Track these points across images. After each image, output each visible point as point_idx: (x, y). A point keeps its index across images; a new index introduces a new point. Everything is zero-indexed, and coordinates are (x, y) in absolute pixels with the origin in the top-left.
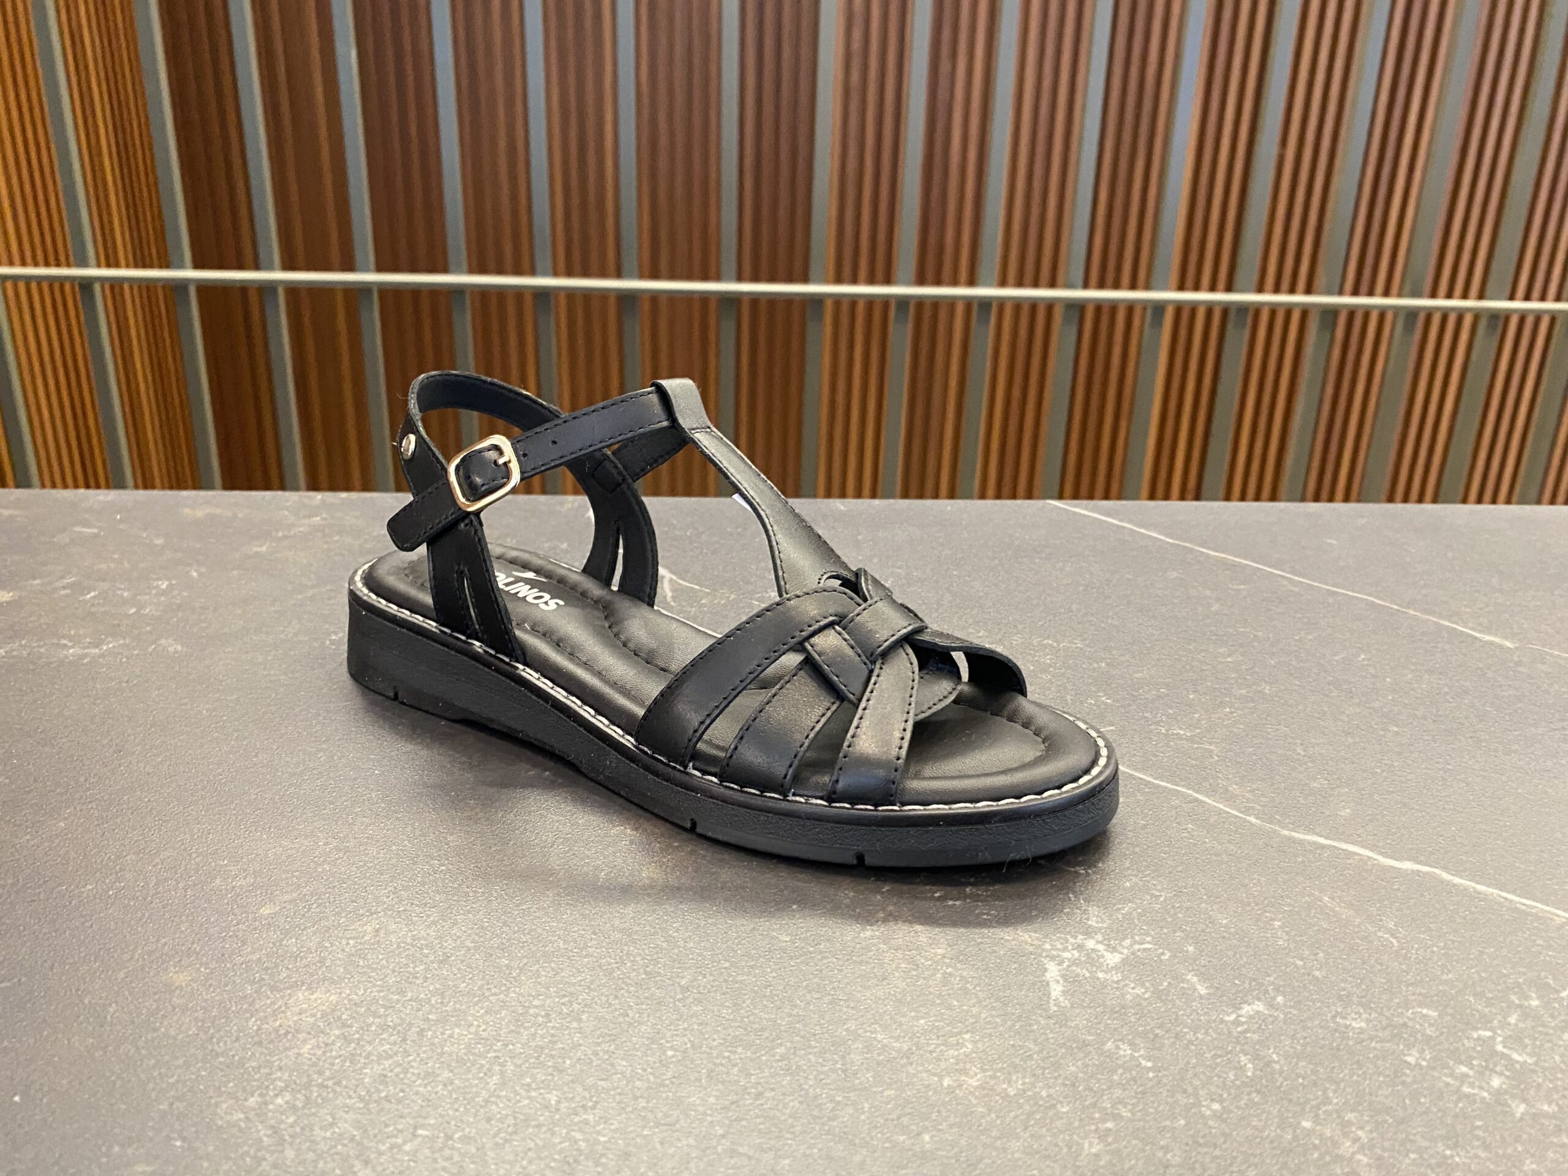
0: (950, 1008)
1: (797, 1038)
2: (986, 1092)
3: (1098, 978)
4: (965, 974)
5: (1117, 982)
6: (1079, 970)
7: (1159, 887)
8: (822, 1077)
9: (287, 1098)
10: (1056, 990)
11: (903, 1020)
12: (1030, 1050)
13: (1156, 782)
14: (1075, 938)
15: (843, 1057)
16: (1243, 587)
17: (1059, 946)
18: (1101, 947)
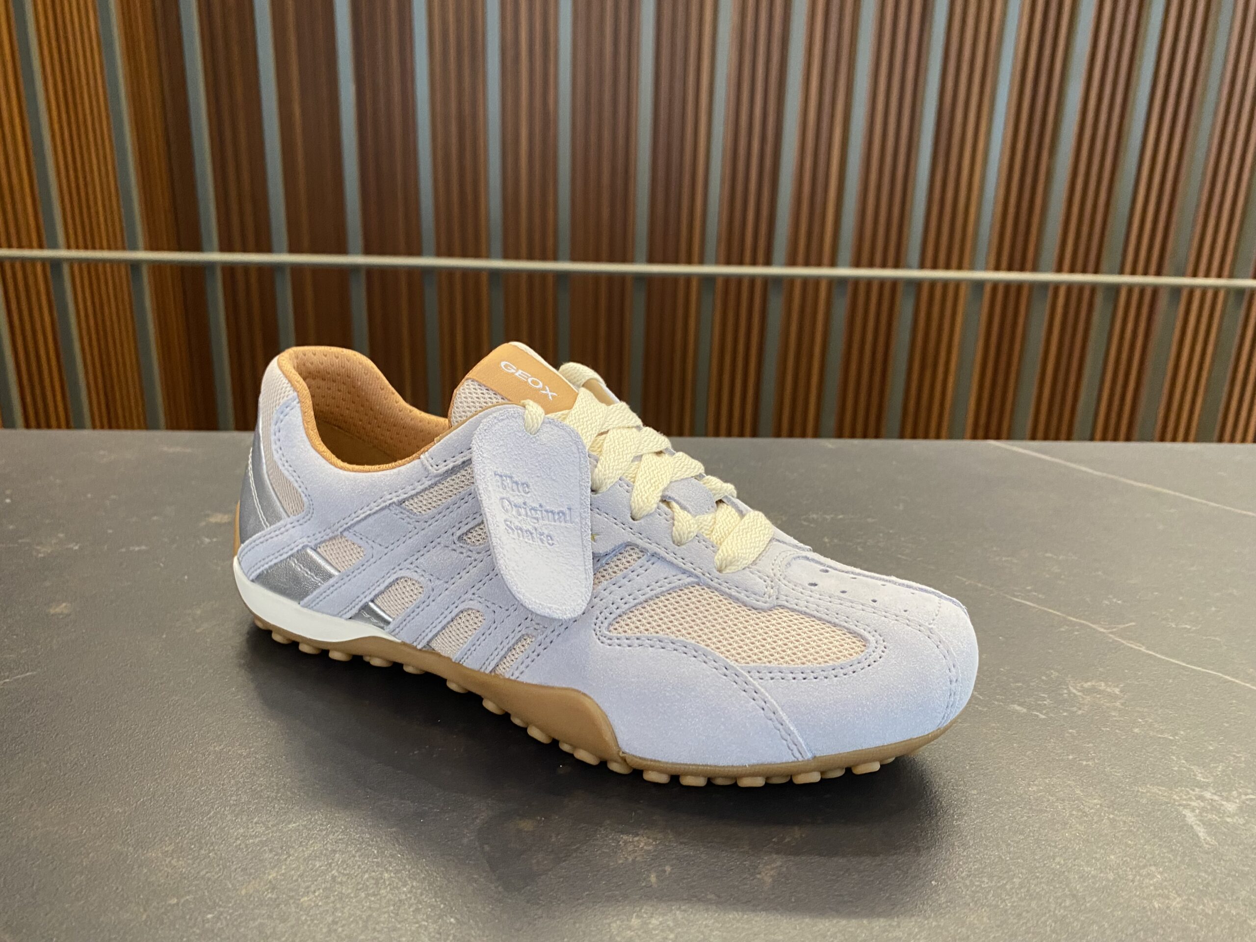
0: (1127, 845)
1: (1024, 871)
2: (1190, 912)
3: (1228, 823)
4: (1124, 818)
5: (1244, 825)
6: (1210, 816)
7: (1236, 750)
8: (1059, 901)
9: (661, 919)
10: (1201, 832)
11: (1098, 856)
12: (1206, 879)
13: (1189, 666)
14: (1194, 790)
15: (1067, 885)
16: (1172, 511)
17: (1185, 797)
18: (1216, 798)
